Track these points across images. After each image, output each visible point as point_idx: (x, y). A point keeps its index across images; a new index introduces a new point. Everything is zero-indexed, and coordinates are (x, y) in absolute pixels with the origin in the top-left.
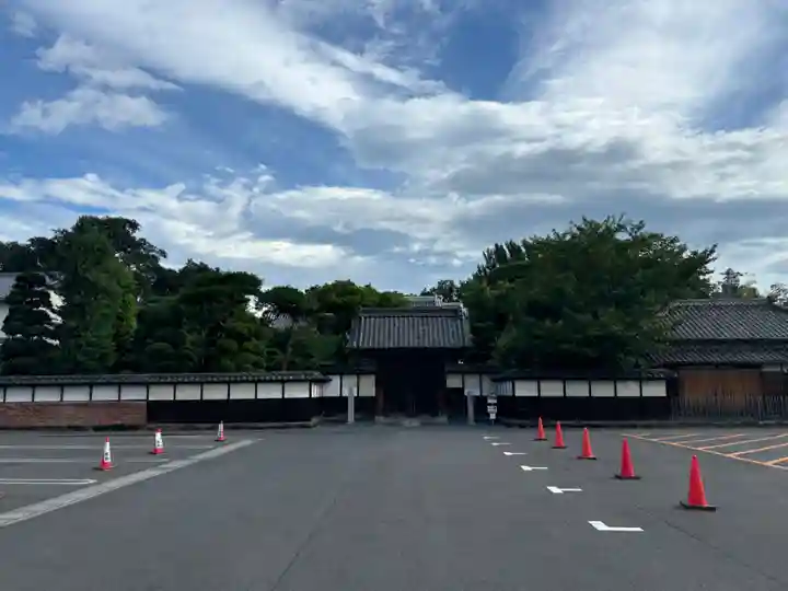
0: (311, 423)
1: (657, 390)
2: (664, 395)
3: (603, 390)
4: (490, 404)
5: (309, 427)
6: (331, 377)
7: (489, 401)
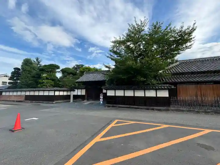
0: (54, 102)
1: (165, 94)
2: (168, 96)
3: (139, 94)
5: (53, 103)
6: (75, 90)
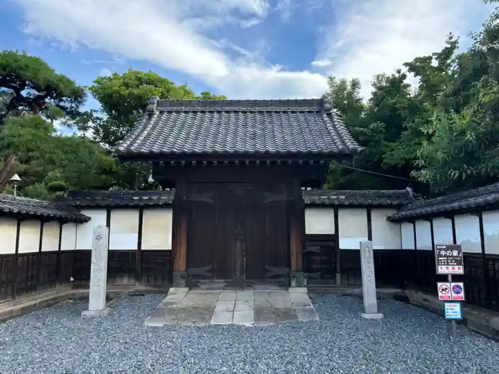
4: (444, 278)
7: (442, 270)
